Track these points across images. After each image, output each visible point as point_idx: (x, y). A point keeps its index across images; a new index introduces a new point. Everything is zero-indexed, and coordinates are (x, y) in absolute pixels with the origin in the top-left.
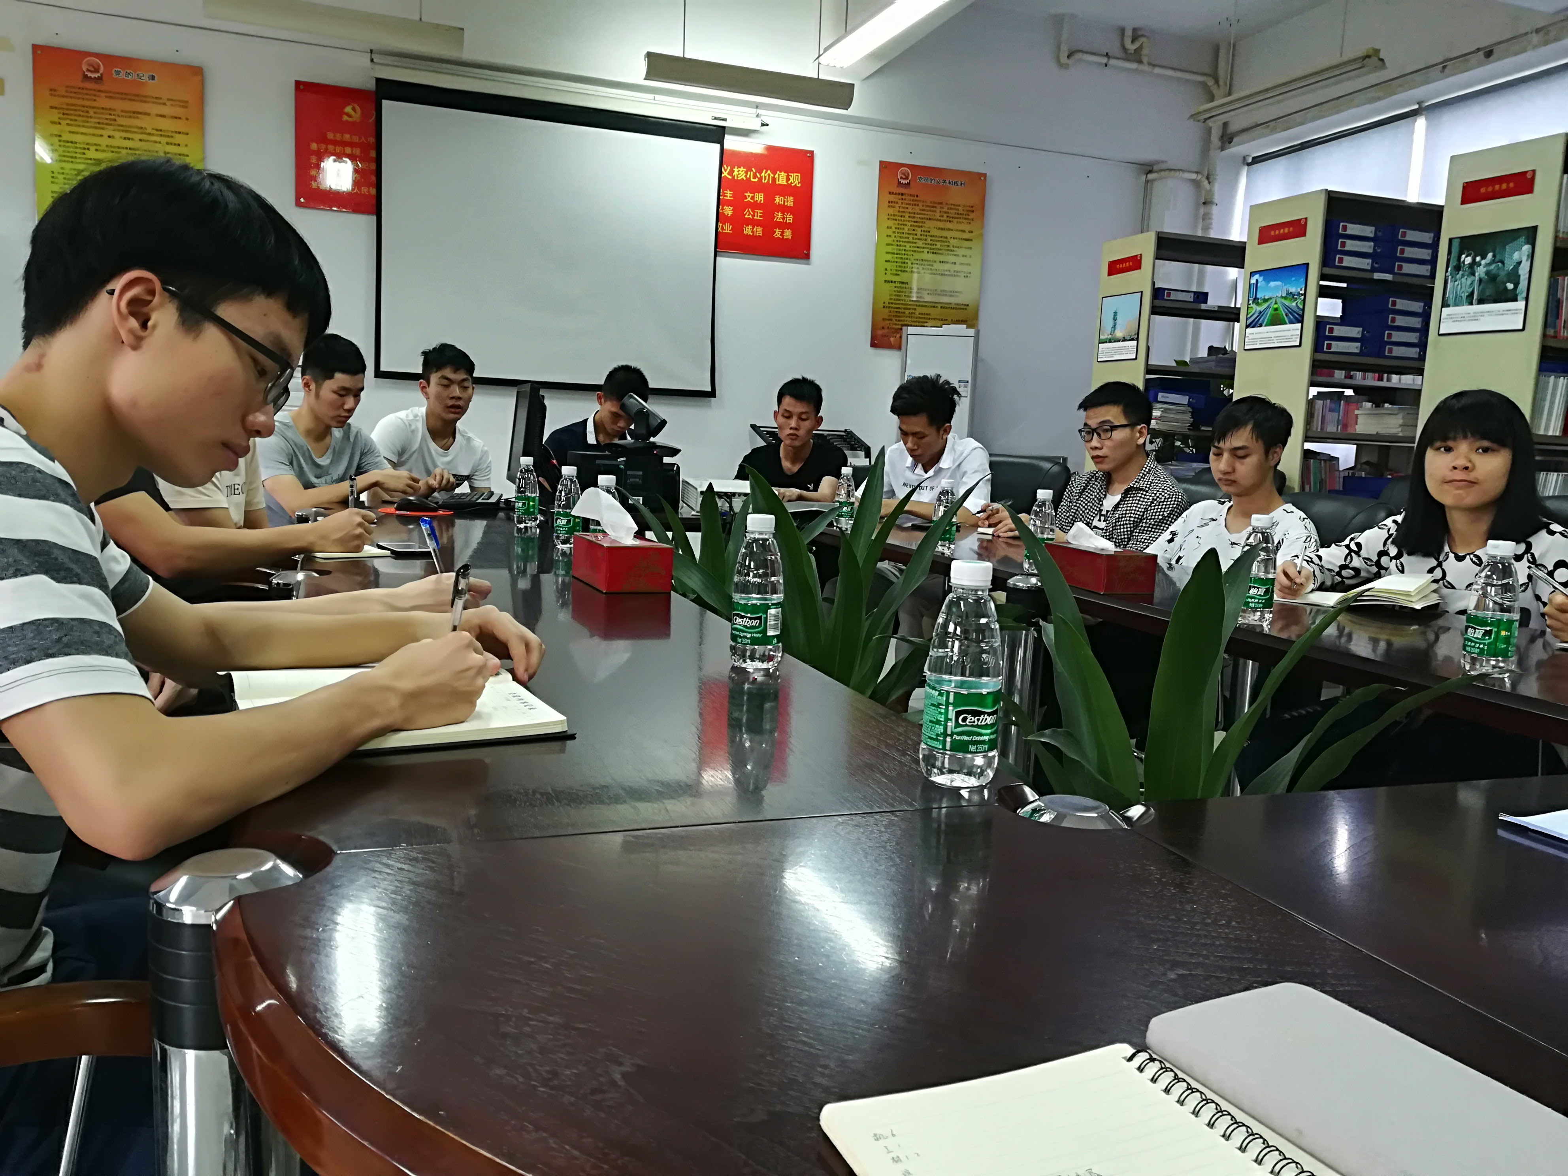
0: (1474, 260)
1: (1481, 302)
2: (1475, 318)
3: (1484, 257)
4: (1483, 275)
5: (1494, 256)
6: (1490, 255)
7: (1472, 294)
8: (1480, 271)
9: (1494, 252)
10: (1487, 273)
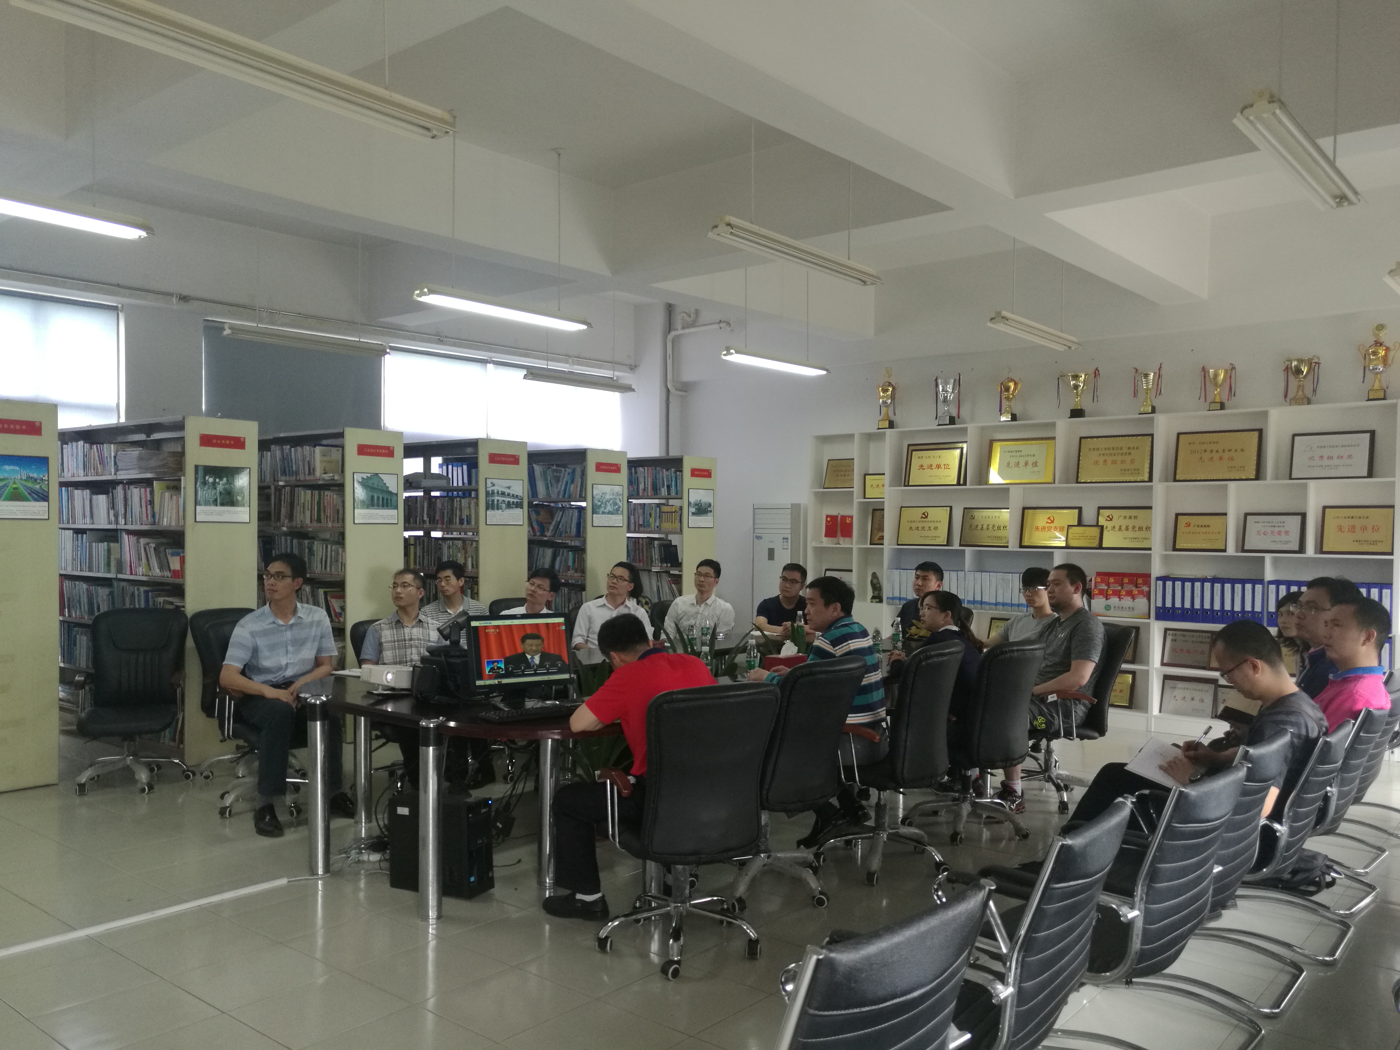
0: (215, 480)
1: (222, 504)
2: (220, 514)
3: (221, 479)
4: (222, 490)
5: (227, 480)
6: (225, 479)
7: (216, 500)
8: (220, 487)
9: (227, 477)
10: (225, 489)
